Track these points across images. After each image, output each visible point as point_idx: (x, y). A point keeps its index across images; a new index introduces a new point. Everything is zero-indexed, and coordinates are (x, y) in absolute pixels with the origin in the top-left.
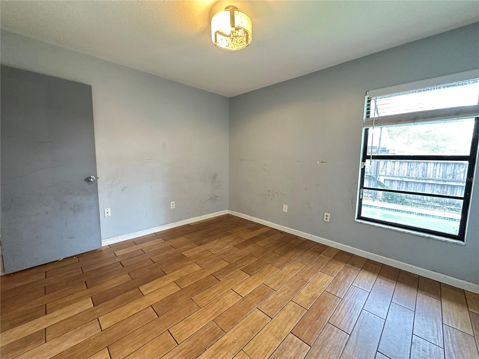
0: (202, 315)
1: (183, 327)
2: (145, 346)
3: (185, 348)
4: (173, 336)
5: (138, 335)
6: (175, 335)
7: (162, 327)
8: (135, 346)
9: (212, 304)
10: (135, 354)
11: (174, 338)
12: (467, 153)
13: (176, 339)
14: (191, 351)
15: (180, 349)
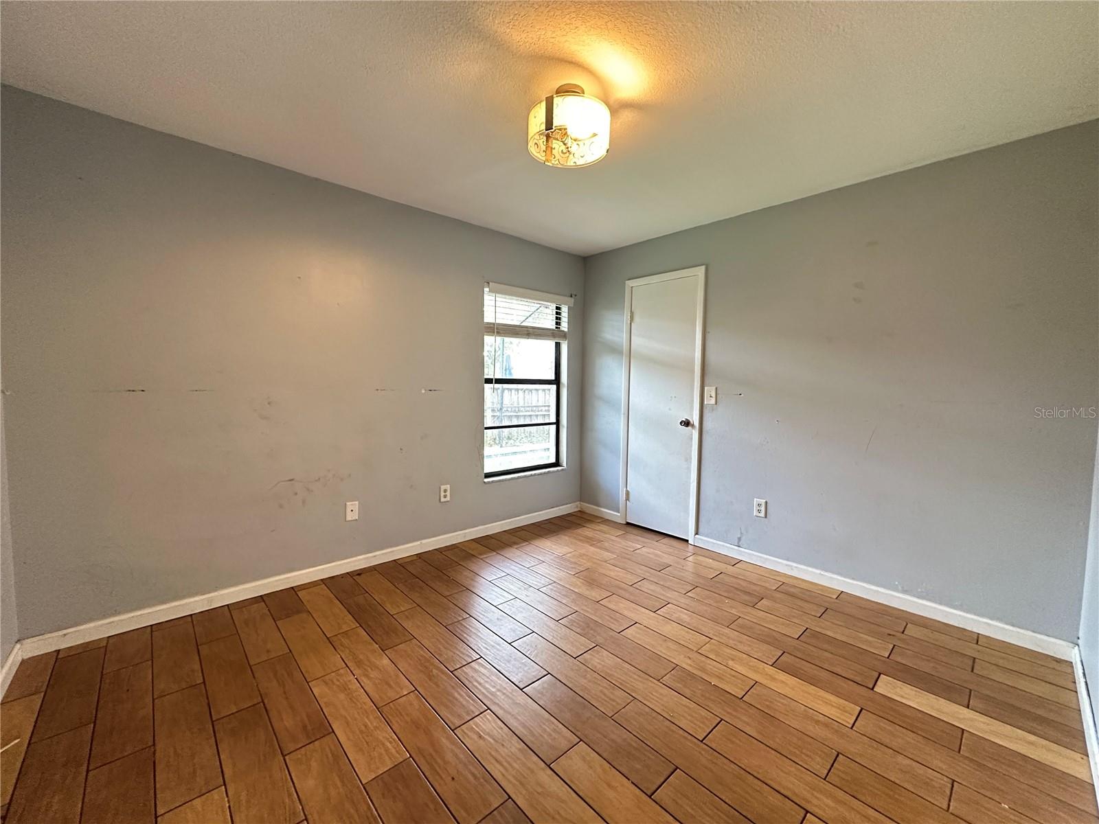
0: (652, 694)
1: (687, 719)
2: (747, 769)
3: (723, 709)
4: (710, 730)
5: (734, 792)
6: (708, 727)
7: (700, 753)
8: (758, 789)
9: (621, 684)
10: (771, 780)
11: (714, 728)
12: (552, 377)
13: (714, 725)
14: (725, 702)
15: (728, 715)
